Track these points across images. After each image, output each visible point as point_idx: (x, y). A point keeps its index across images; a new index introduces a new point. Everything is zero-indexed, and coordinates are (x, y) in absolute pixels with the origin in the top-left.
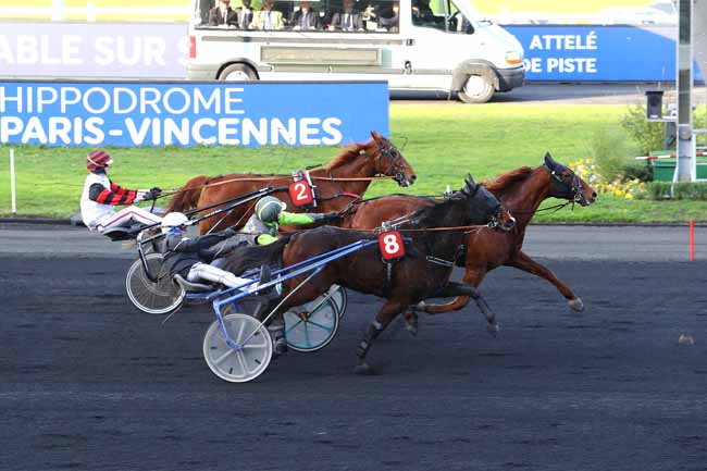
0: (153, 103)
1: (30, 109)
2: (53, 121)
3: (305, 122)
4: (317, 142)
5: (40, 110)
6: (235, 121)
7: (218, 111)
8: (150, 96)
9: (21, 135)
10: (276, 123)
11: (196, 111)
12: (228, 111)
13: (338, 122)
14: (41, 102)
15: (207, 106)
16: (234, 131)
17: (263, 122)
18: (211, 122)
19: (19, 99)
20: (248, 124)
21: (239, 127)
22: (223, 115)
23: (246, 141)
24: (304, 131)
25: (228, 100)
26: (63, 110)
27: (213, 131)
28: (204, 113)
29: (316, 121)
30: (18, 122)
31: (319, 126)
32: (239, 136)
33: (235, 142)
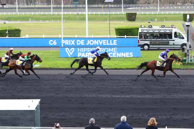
0: (102, 50)
1: (83, 52)
2: (86, 53)
3: (127, 53)
4: (129, 56)
5: (84, 52)
6: (116, 53)
7: (113, 51)
8: (102, 49)
9: (81, 56)
10: (122, 53)
11: (109, 51)
12: (114, 51)
13: (132, 53)
14: (84, 50)
15: (111, 51)
16: (115, 55)
17: (120, 53)
18: (112, 53)
19: (81, 50)
20: (118, 54)
21: (116, 54)
22: (114, 52)
23: (117, 56)
24: (127, 55)
25: (115, 50)
26: (88, 52)
27: (112, 55)
28: (111, 52)
29: (129, 53)
30: (81, 54)
31: (129, 54)
32: (116, 56)
33: (115, 56)
